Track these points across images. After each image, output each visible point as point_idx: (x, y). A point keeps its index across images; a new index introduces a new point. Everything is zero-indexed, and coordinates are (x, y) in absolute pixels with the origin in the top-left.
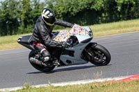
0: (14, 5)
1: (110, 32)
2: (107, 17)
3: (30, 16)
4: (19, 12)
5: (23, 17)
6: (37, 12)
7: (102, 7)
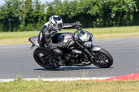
0: (17, 5)
1: (101, 36)
2: (101, 22)
3: (31, 15)
4: (21, 11)
5: (24, 16)
6: (38, 13)
7: (97, 13)
